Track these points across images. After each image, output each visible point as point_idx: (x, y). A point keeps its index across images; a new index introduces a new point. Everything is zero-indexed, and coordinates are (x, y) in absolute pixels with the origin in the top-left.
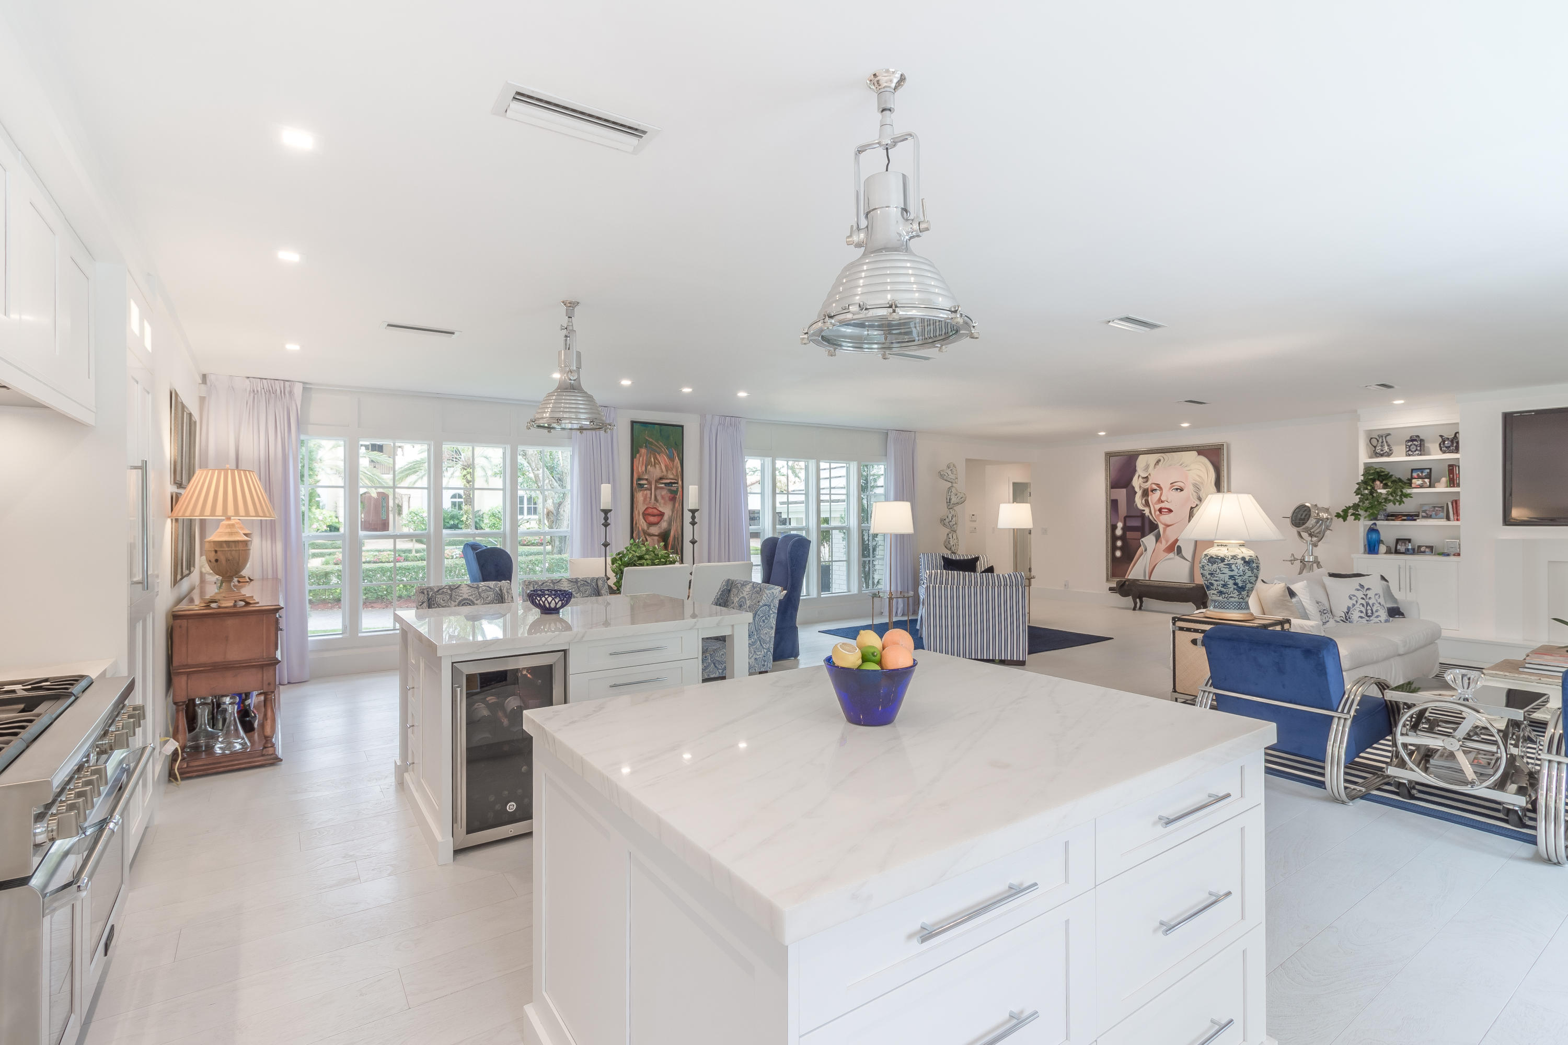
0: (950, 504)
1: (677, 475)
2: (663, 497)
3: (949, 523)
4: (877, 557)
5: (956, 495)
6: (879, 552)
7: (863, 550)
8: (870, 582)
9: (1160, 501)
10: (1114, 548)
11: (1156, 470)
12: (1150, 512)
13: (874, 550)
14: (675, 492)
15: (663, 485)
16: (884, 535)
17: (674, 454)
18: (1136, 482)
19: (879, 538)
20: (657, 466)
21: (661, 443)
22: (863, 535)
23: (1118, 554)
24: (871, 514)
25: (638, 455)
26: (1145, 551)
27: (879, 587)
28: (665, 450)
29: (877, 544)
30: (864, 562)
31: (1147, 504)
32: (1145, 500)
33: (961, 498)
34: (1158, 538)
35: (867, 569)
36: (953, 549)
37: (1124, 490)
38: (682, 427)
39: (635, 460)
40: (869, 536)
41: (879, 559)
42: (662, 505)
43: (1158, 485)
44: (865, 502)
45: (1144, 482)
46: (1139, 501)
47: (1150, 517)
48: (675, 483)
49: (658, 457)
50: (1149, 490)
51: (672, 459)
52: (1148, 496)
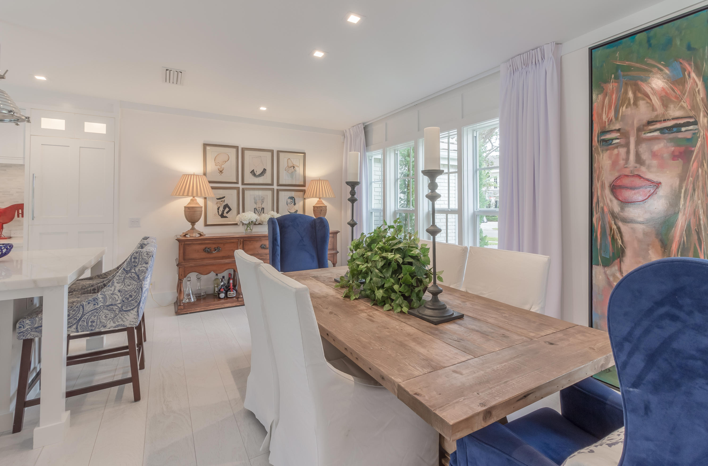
15: (656, 133)
21: (650, 62)
25: (600, 96)
28: (660, 69)
49: (643, 86)
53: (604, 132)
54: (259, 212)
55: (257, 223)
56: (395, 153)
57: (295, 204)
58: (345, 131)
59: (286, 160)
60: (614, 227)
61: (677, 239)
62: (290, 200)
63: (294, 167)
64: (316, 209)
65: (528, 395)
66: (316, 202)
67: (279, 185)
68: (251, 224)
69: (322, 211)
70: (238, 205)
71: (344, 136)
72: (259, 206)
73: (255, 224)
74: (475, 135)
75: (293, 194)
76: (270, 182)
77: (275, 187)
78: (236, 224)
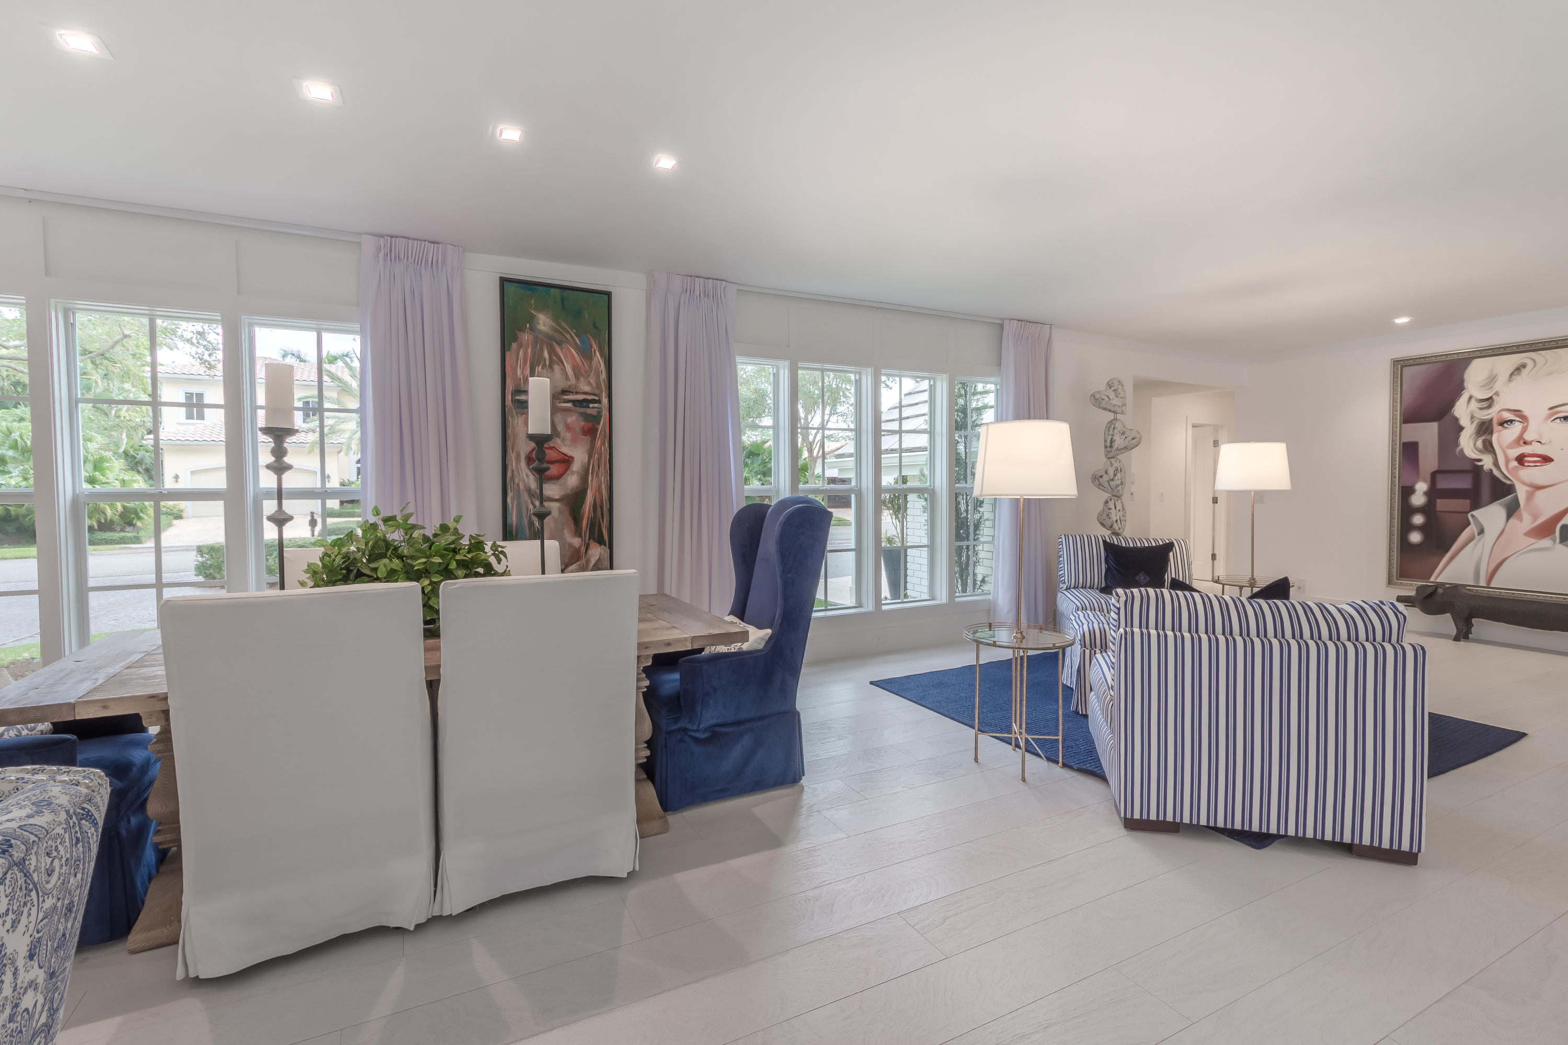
0: (1110, 449)
1: (598, 386)
2: (568, 428)
3: (1108, 482)
4: (982, 539)
5: (1123, 434)
6: (986, 532)
7: (958, 528)
8: (970, 581)
9: (1522, 441)
10: (1406, 527)
11: (1513, 384)
12: (1496, 463)
13: (977, 527)
14: (597, 418)
15: (569, 405)
16: (995, 502)
17: (591, 346)
18: (1463, 410)
19: (986, 509)
20: (556, 367)
21: (564, 324)
22: (958, 503)
23: (1415, 537)
24: (973, 467)
25: (514, 345)
26: (1479, 534)
27: (986, 588)
28: (572, 336)
29: (980, 518)
30: (960, 548)
31: (1488, 447)
32: (1484, 442)
33: (1133, 439)
34: (1512, 510)
35: (964, 558)
36: (1116, 527)
37: (1435, 425)
38: (609, 294)
39: (508, 353)
40: (967, 505)
41: (983, 543)
42: (568, 443)
43: (1517, 412)
44: (961, 447)
45: (1481, 409)
46: (1468, 445)
47: (1496, 472)
48: (594, 401)
49: (558, 349)
50: (1495, 422)
51: (587, 355)
52: (1491, 433)
53: (518, 391)
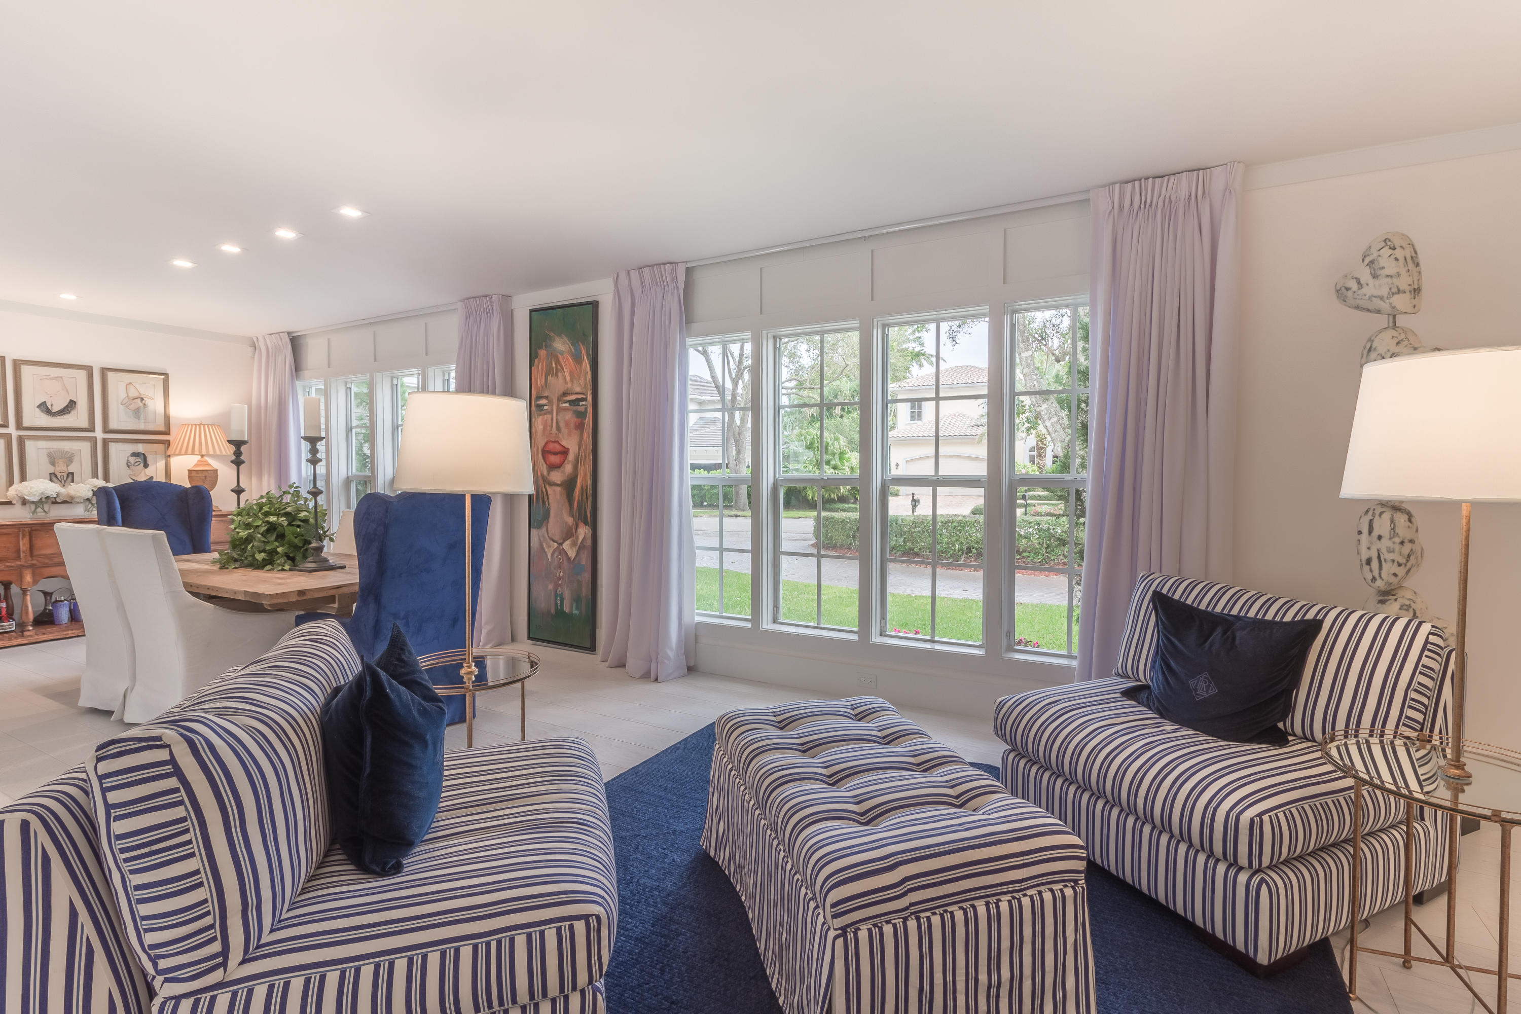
2: (567, 424)
14: (583, 415)
15: (567, 404)
17: (581, 351)
21: (564, 338)
28: (569, 346)
42: (566, 436)
48: (582, 400)
49: (561, 359)
51: (579, 360)
53: (539, 398)
54: (63, 481)
55: (58, 500)
56: (346, 388)
57: (146, 466)
58: (255, 339)
59: (122, 387)
60: (544, 490)
61: (577, 498)
62: (134, 458)
63: (142, 399)
64: (194, 474)
65: (340, 587)
66: (195, 462)
67: (106, 430)
68: (46, 503)
69: (208, 477)
70: (9, 467)
71: (254, 346)
72: (61, 468)
73: (55, 502)
74: (446, 377)
75: (140, 448)
76: (85, 424)
77: (99, 434)
78: (9, 503)
